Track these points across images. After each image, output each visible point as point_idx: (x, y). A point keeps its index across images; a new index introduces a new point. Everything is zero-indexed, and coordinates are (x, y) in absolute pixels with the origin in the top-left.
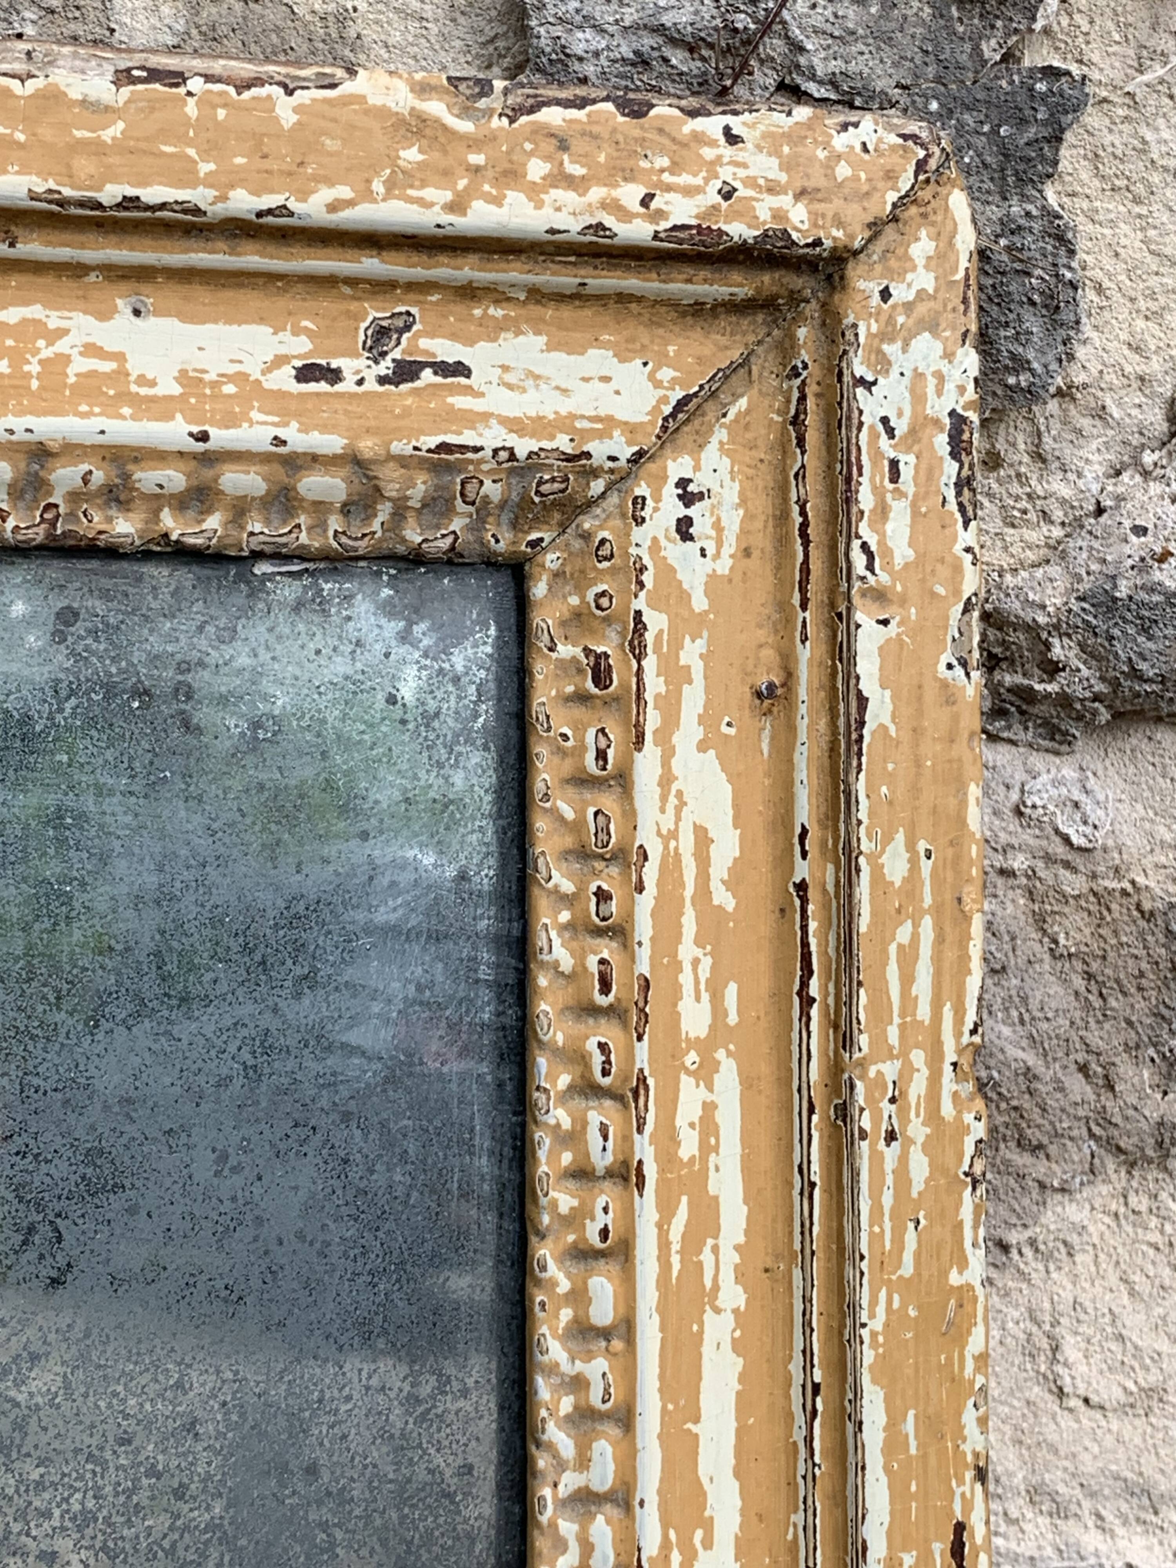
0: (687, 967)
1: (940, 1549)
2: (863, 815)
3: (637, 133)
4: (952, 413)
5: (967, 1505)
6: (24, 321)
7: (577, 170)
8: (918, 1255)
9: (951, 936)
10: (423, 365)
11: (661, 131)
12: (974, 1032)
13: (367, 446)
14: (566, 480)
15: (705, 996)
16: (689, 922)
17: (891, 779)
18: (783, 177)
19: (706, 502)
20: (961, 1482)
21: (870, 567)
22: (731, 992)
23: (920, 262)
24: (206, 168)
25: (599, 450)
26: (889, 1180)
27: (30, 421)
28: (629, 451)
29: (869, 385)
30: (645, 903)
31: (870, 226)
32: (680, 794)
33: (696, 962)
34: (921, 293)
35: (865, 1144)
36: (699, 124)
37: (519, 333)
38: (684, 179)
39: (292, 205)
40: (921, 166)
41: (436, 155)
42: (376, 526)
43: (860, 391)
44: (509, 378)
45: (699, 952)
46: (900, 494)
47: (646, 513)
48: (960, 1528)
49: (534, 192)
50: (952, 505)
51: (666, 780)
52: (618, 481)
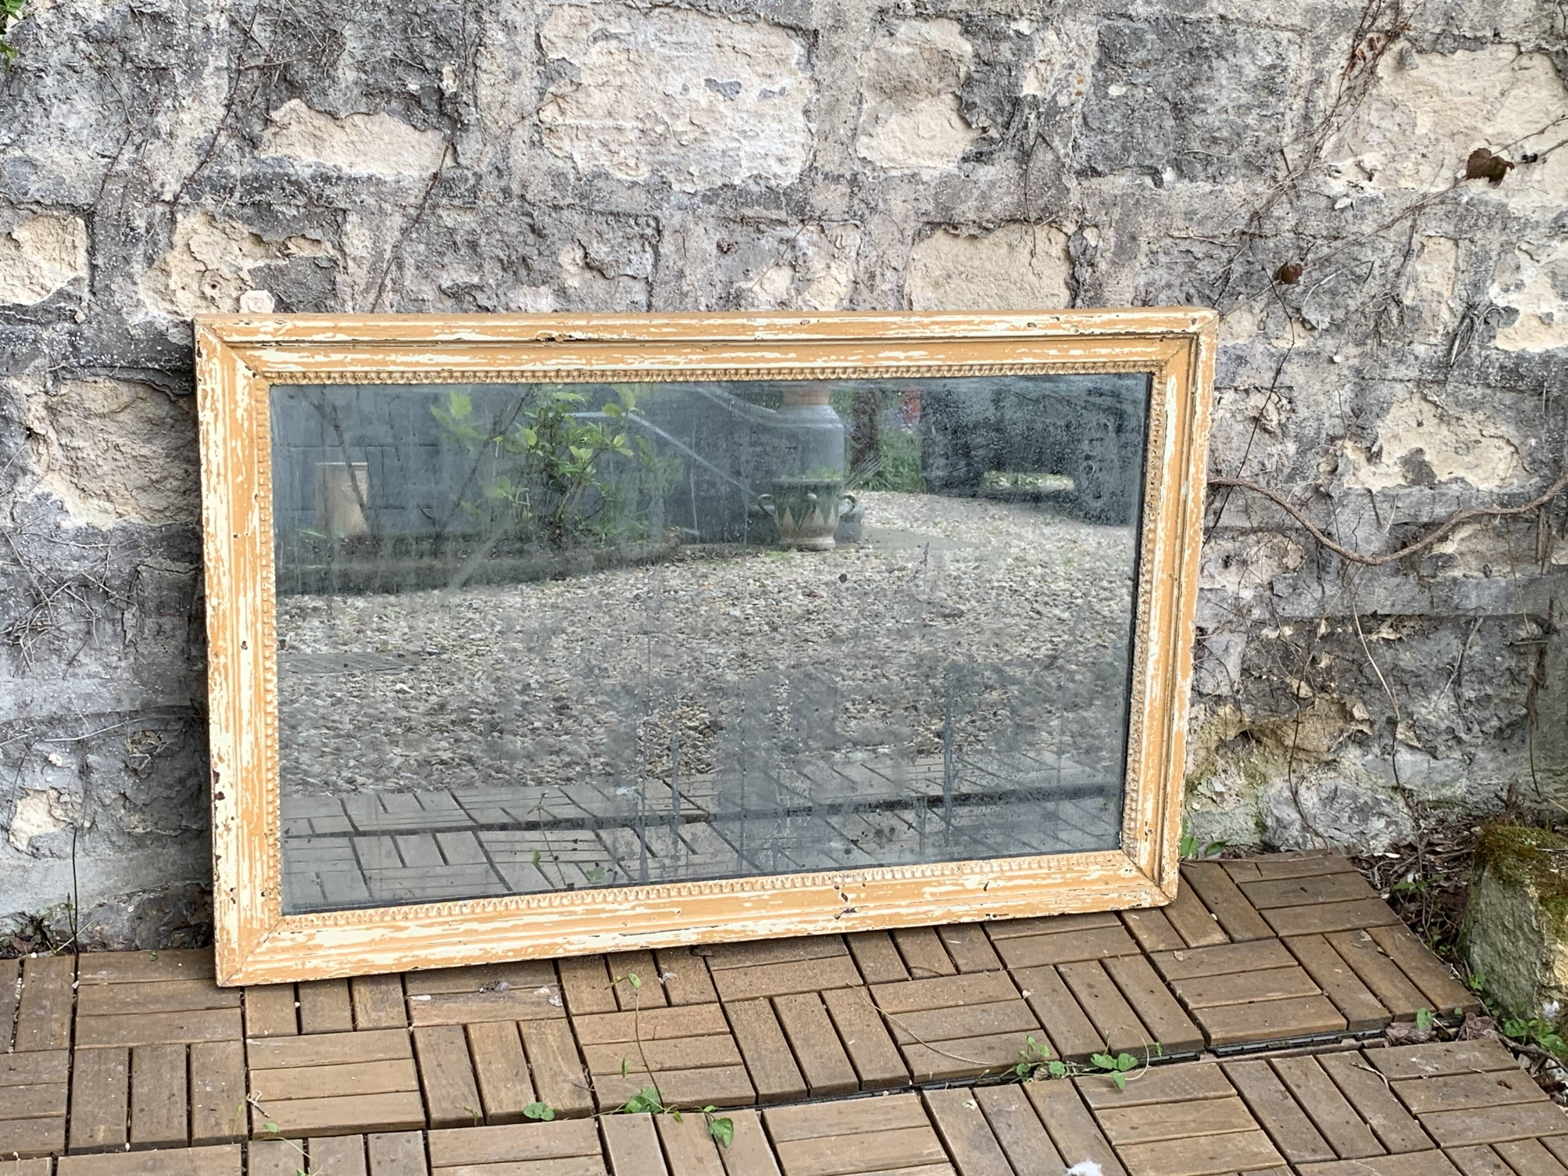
52: (1132, 861)
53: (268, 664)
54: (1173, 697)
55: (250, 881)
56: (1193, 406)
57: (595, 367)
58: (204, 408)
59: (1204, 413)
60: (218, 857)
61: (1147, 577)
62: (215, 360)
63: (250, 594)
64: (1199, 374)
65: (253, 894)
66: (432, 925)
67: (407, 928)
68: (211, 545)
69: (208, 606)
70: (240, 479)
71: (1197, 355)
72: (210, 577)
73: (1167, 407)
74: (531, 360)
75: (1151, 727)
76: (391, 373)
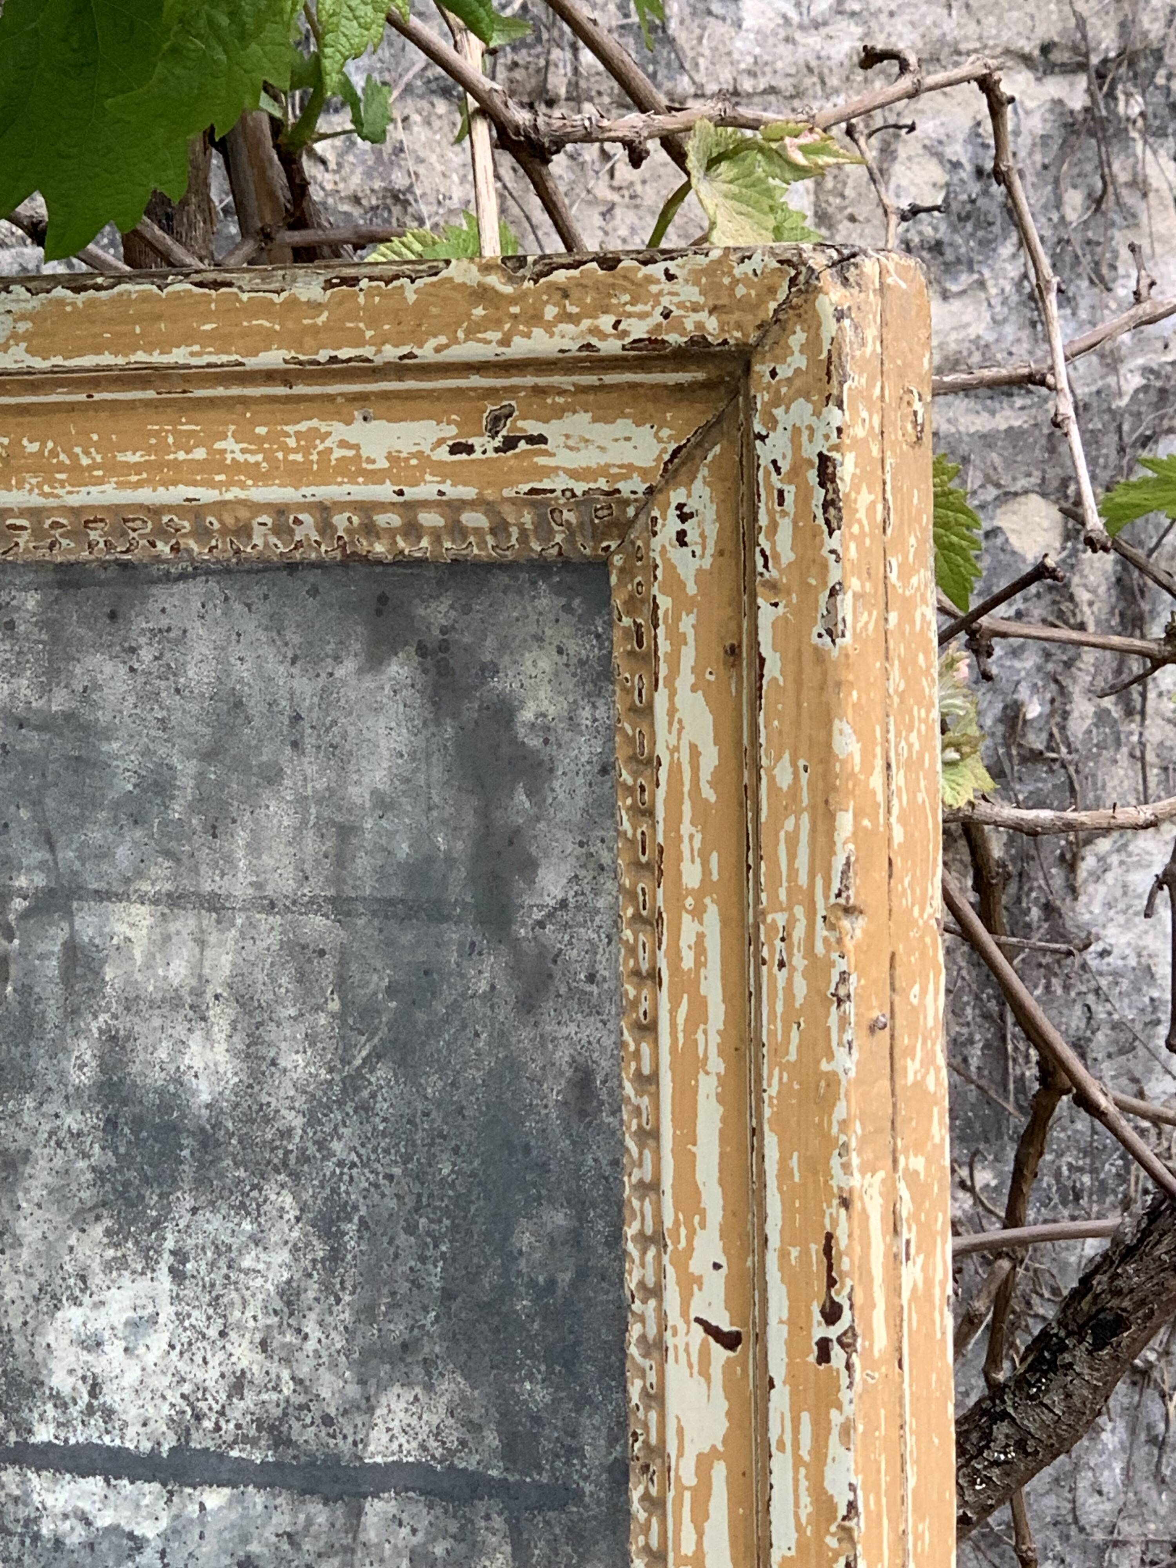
0: (686, 839)
1: (816, 1248)
2: (762, 740)
3: (611, 280)
4: (820, 455)
5: (835, 1222)
6: (310, 429)
7: (574, 310)
8: (799, 1047)
9: (821, 827)
10: (519, 438)
11: (625, 277)
12: (839, 895)
13: (490, 494)
14: (610, 507)
15: (698, 860)
16: (687, 807)
17: (780, 716)
18: (702, 300)
19: (695, 520)
20: (830, 1206)
21: (766, 566)
22: (715, 856)
23: (796, 349)
24: (369, 334)
25: (625, 487)
26: (780, 994)
27: (312, 490)
28: (642, 487)
29: (763, 438)
30: (661, 793)
31: (759, 327)
32: (680, 721)
33: (691, 837)
34: (798, 371)
35: (764, 968)
36: (650, 269)
37: (575, 412)
38: (639, 308)
39: (416, 351)
40: (793, 281)
41: (491, 310)
42: (513, 541)
43: (758, 442)
44: (571, 443)
45: (693, 830)
46: (784, 514)
47: (658, 528)
48: (829, 1237)
49: (549, 328)
50: (821, 521)
51: (672, 711)
52: (643, 507)
75: (47, 472)
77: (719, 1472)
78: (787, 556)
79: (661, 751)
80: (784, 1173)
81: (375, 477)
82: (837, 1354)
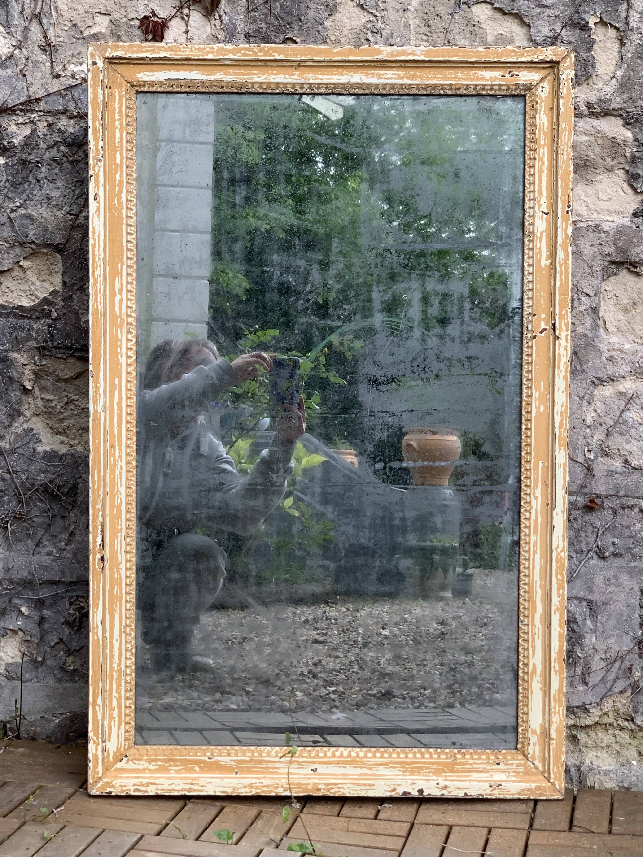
1: (567, 197)
3: (536, 50)
4: (571, 78)
10: (514, 75)
13: (508, 84)
14: (529, 86)
15: (543, 140)
16: (542, 132)
17: (563, 117)
18: (552, 54)
19: (545, 88)
21: (561, 94)
22: (546, 140)
23: (568, 62)
24: (492, 56)
25: (533, 83)
27: (474, 82)
28: (536, 83)
29: (562, 75)
31: (562, 58)
32: (541, 119)
33: (543, 137)
34: (568, 65)
36: (543, 49)
37: (524, 71)
38: (541, 55)
39: (501, 60)
40: (568, 52)
41: (515, 54)
42: (510, 92)
44: (523, 76)
46: (565, 86)
47: (538, 90)
49: (526, 57)
50: (571, 88)
52: (535, 86)
53: (329, 754)
54: (396, 61)
55: (487, 772)
56: (160, 59)
57: (124, 527)
58: (146, 791)
59: (165, 50)
60: (466, 794)
61: (298, 87)
62: (114, 783)
63: (278, 765)
64: (135, 55)
65: (497, 771)
66: (534, 647)
67: (534, 665)
68: (240, 791)
69: (283, 794)
70: (197, 768)
71: (120, 58)
72: (263, 791)
73: (162, 79)
74: (118, 571)
75: (422, 78)
76: (126, 666)
77: (544, 234)
78: (565, 93)
79: (537, 123)
80: (562, 185)
81: (488, 80)
82: (570, 213)
